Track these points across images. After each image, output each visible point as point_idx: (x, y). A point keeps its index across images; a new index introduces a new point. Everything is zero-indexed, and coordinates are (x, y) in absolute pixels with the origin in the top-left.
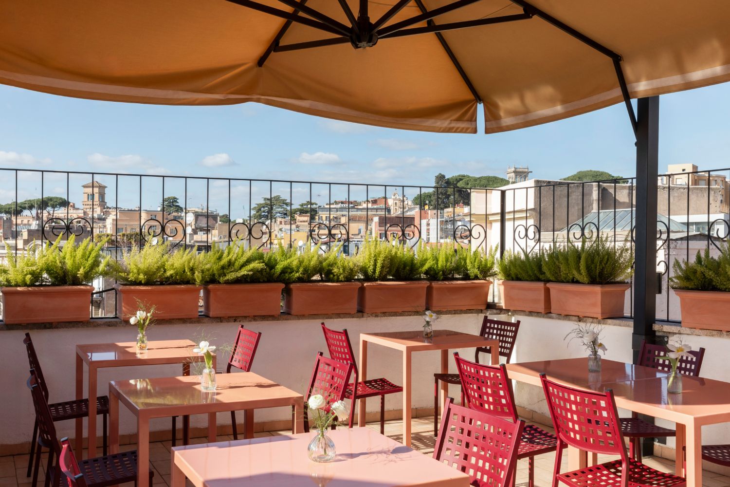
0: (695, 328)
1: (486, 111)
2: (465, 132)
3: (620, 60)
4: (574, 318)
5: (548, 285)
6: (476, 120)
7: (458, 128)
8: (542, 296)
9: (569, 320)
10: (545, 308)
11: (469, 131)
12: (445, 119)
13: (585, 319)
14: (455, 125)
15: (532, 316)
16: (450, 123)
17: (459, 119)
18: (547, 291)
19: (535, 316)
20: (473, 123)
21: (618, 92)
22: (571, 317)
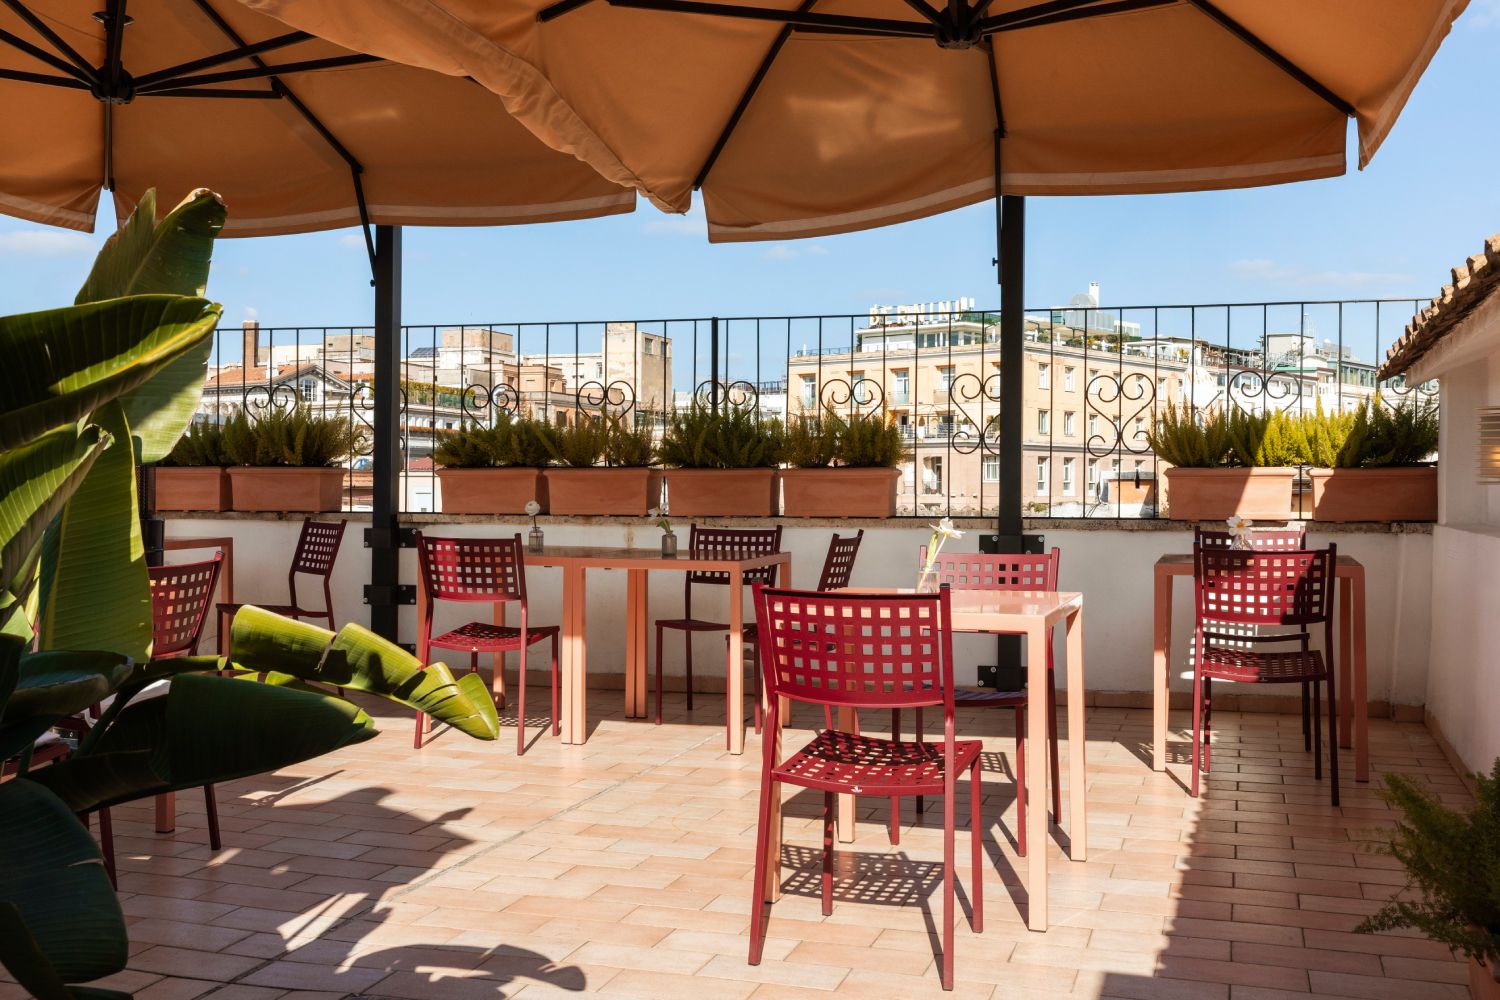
0: (458, 514)
1: (118, 201)
2: (77, 229)
3: (361, 172)
4: (270, 515)
5: (228, 470)
6: (94, 213)
7: (67, 221)
8: (216, 486)
9: (262, 519)
10: (222, 503)
11: (82, 227)
12: (52, 204)
13: (289, 515)
14: (64, 215)
15: (193, 517)
16: (59, 211)
17: (72, 207)
18: (226, 482)
19: (200, 518)
20: (91, 217)
21: (354, 211)
22: (266, 515)
